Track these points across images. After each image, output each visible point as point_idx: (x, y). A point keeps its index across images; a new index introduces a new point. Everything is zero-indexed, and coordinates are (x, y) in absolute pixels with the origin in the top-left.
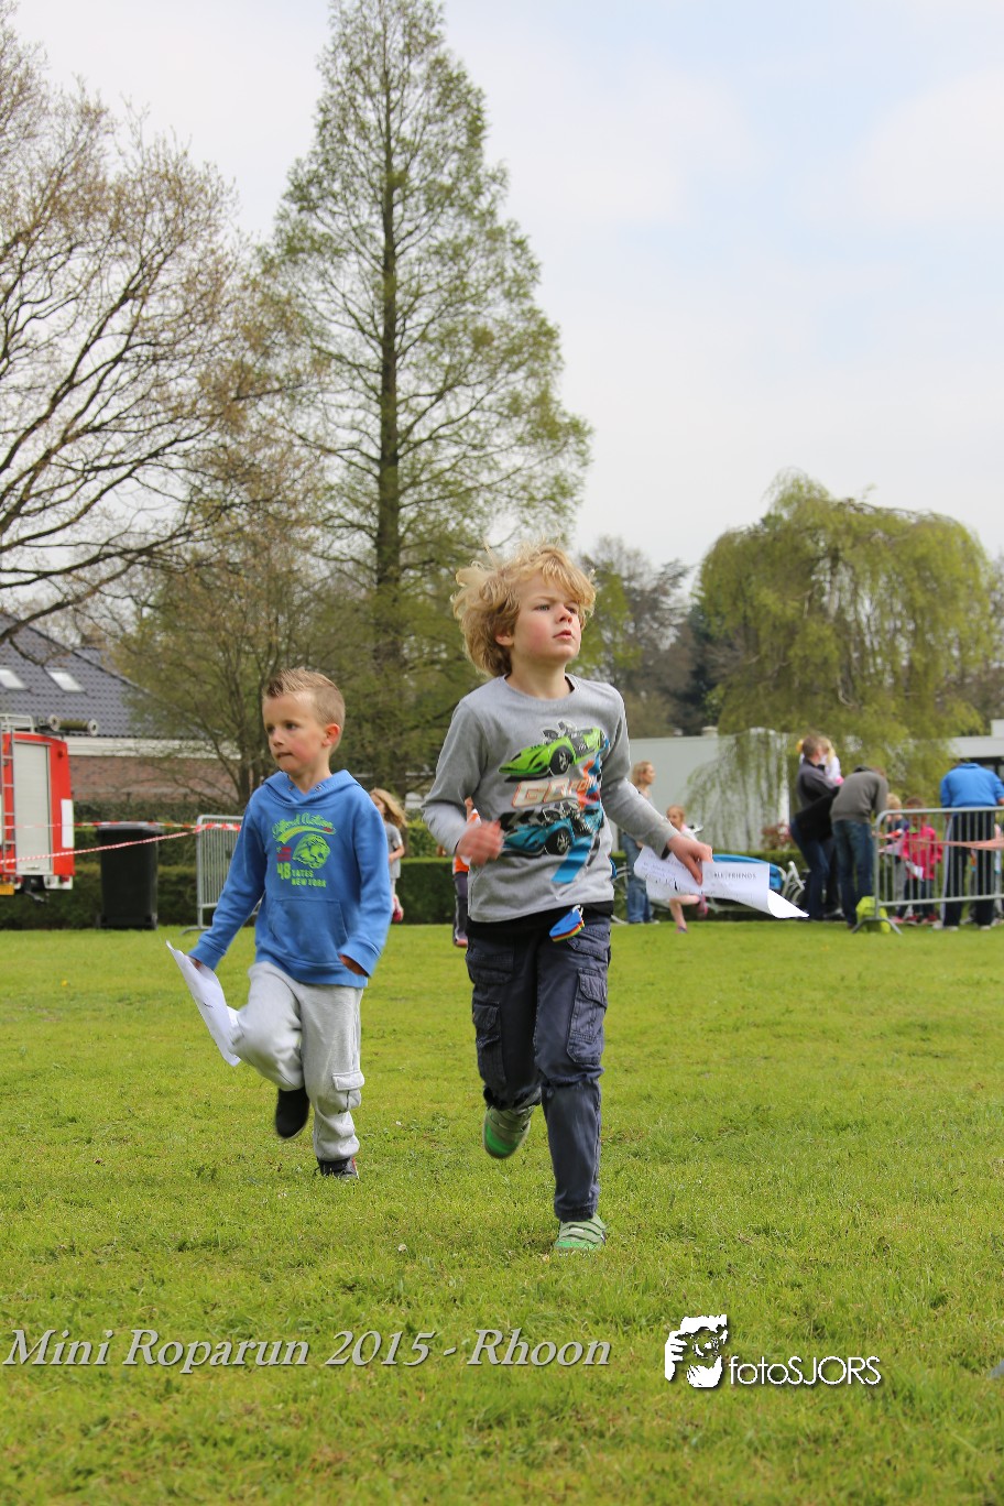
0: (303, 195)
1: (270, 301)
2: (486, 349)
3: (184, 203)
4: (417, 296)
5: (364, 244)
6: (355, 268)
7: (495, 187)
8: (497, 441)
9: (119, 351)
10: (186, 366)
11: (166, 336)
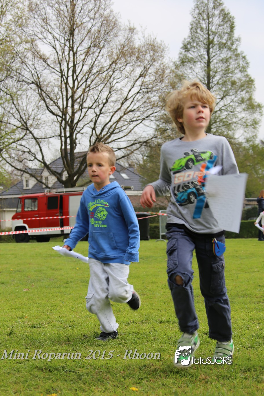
0: (186, 48)
1: (177, 76)
2: (235, 86)
3: (155, 51)
4: (216, 72)
5: (202, 59)
6: (200, 66)
7: (237, 43)
8: (237, 110)
9: (138, 90)
10: (155, 94)
11: (150, 86)
